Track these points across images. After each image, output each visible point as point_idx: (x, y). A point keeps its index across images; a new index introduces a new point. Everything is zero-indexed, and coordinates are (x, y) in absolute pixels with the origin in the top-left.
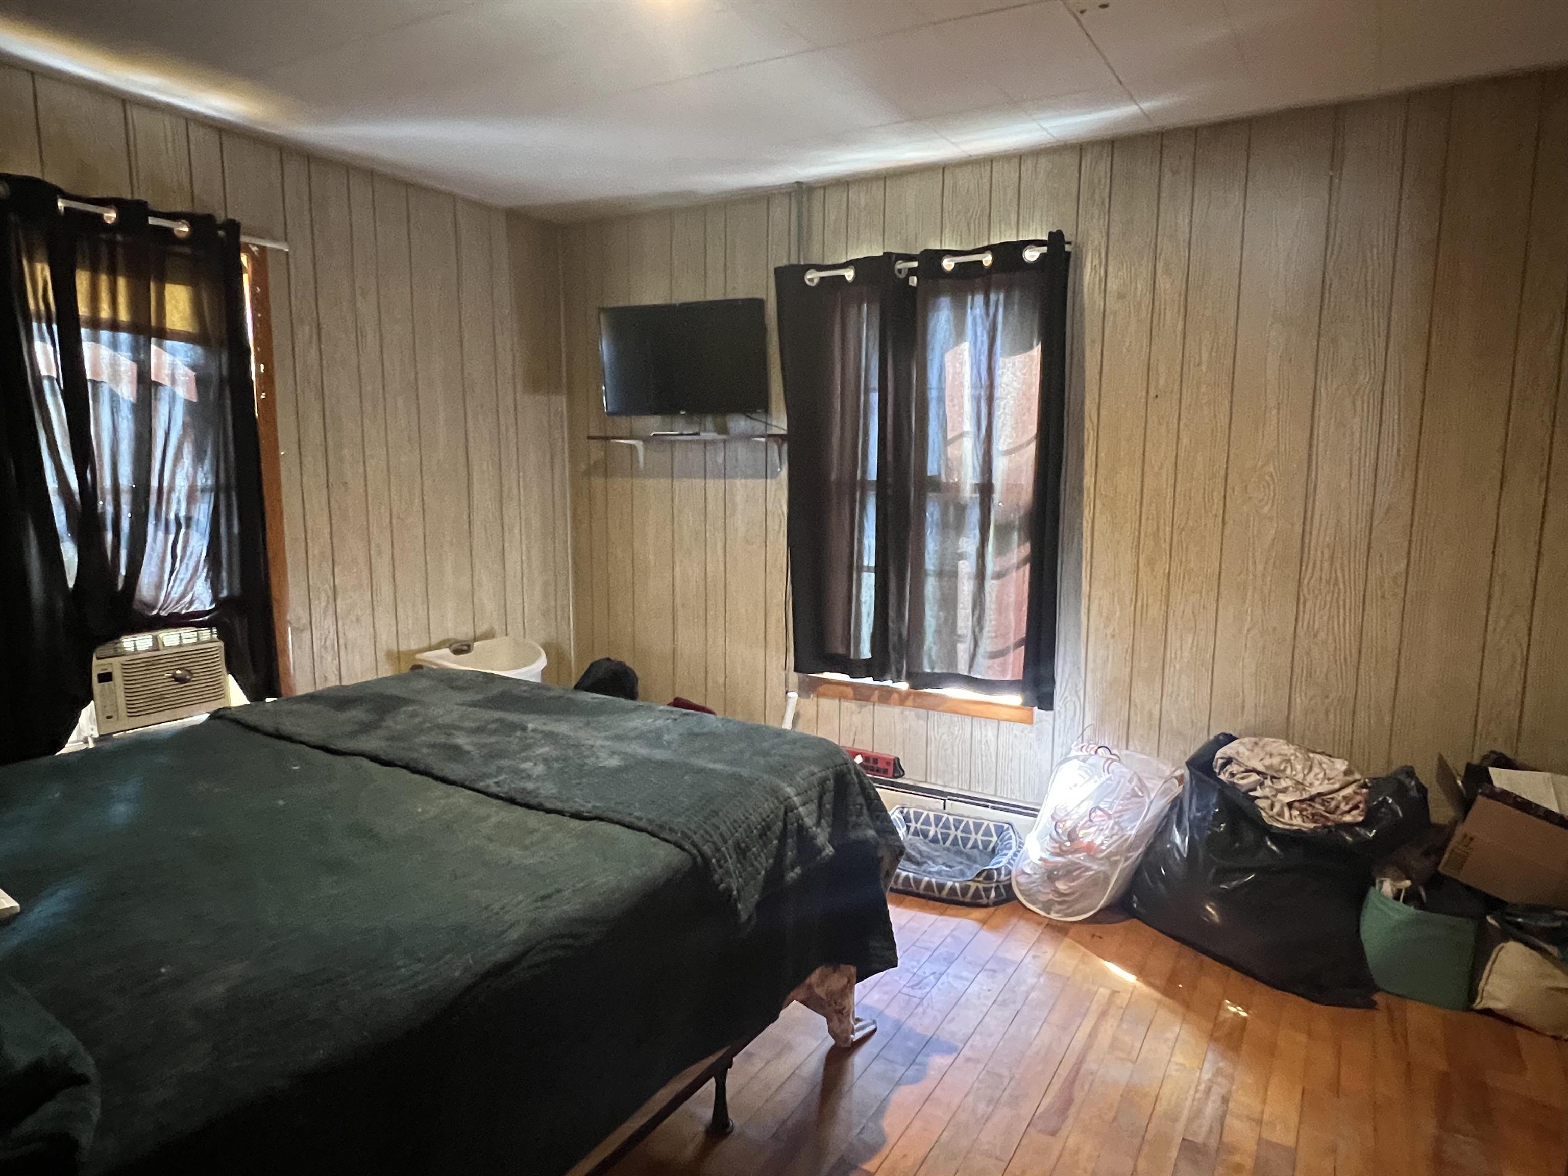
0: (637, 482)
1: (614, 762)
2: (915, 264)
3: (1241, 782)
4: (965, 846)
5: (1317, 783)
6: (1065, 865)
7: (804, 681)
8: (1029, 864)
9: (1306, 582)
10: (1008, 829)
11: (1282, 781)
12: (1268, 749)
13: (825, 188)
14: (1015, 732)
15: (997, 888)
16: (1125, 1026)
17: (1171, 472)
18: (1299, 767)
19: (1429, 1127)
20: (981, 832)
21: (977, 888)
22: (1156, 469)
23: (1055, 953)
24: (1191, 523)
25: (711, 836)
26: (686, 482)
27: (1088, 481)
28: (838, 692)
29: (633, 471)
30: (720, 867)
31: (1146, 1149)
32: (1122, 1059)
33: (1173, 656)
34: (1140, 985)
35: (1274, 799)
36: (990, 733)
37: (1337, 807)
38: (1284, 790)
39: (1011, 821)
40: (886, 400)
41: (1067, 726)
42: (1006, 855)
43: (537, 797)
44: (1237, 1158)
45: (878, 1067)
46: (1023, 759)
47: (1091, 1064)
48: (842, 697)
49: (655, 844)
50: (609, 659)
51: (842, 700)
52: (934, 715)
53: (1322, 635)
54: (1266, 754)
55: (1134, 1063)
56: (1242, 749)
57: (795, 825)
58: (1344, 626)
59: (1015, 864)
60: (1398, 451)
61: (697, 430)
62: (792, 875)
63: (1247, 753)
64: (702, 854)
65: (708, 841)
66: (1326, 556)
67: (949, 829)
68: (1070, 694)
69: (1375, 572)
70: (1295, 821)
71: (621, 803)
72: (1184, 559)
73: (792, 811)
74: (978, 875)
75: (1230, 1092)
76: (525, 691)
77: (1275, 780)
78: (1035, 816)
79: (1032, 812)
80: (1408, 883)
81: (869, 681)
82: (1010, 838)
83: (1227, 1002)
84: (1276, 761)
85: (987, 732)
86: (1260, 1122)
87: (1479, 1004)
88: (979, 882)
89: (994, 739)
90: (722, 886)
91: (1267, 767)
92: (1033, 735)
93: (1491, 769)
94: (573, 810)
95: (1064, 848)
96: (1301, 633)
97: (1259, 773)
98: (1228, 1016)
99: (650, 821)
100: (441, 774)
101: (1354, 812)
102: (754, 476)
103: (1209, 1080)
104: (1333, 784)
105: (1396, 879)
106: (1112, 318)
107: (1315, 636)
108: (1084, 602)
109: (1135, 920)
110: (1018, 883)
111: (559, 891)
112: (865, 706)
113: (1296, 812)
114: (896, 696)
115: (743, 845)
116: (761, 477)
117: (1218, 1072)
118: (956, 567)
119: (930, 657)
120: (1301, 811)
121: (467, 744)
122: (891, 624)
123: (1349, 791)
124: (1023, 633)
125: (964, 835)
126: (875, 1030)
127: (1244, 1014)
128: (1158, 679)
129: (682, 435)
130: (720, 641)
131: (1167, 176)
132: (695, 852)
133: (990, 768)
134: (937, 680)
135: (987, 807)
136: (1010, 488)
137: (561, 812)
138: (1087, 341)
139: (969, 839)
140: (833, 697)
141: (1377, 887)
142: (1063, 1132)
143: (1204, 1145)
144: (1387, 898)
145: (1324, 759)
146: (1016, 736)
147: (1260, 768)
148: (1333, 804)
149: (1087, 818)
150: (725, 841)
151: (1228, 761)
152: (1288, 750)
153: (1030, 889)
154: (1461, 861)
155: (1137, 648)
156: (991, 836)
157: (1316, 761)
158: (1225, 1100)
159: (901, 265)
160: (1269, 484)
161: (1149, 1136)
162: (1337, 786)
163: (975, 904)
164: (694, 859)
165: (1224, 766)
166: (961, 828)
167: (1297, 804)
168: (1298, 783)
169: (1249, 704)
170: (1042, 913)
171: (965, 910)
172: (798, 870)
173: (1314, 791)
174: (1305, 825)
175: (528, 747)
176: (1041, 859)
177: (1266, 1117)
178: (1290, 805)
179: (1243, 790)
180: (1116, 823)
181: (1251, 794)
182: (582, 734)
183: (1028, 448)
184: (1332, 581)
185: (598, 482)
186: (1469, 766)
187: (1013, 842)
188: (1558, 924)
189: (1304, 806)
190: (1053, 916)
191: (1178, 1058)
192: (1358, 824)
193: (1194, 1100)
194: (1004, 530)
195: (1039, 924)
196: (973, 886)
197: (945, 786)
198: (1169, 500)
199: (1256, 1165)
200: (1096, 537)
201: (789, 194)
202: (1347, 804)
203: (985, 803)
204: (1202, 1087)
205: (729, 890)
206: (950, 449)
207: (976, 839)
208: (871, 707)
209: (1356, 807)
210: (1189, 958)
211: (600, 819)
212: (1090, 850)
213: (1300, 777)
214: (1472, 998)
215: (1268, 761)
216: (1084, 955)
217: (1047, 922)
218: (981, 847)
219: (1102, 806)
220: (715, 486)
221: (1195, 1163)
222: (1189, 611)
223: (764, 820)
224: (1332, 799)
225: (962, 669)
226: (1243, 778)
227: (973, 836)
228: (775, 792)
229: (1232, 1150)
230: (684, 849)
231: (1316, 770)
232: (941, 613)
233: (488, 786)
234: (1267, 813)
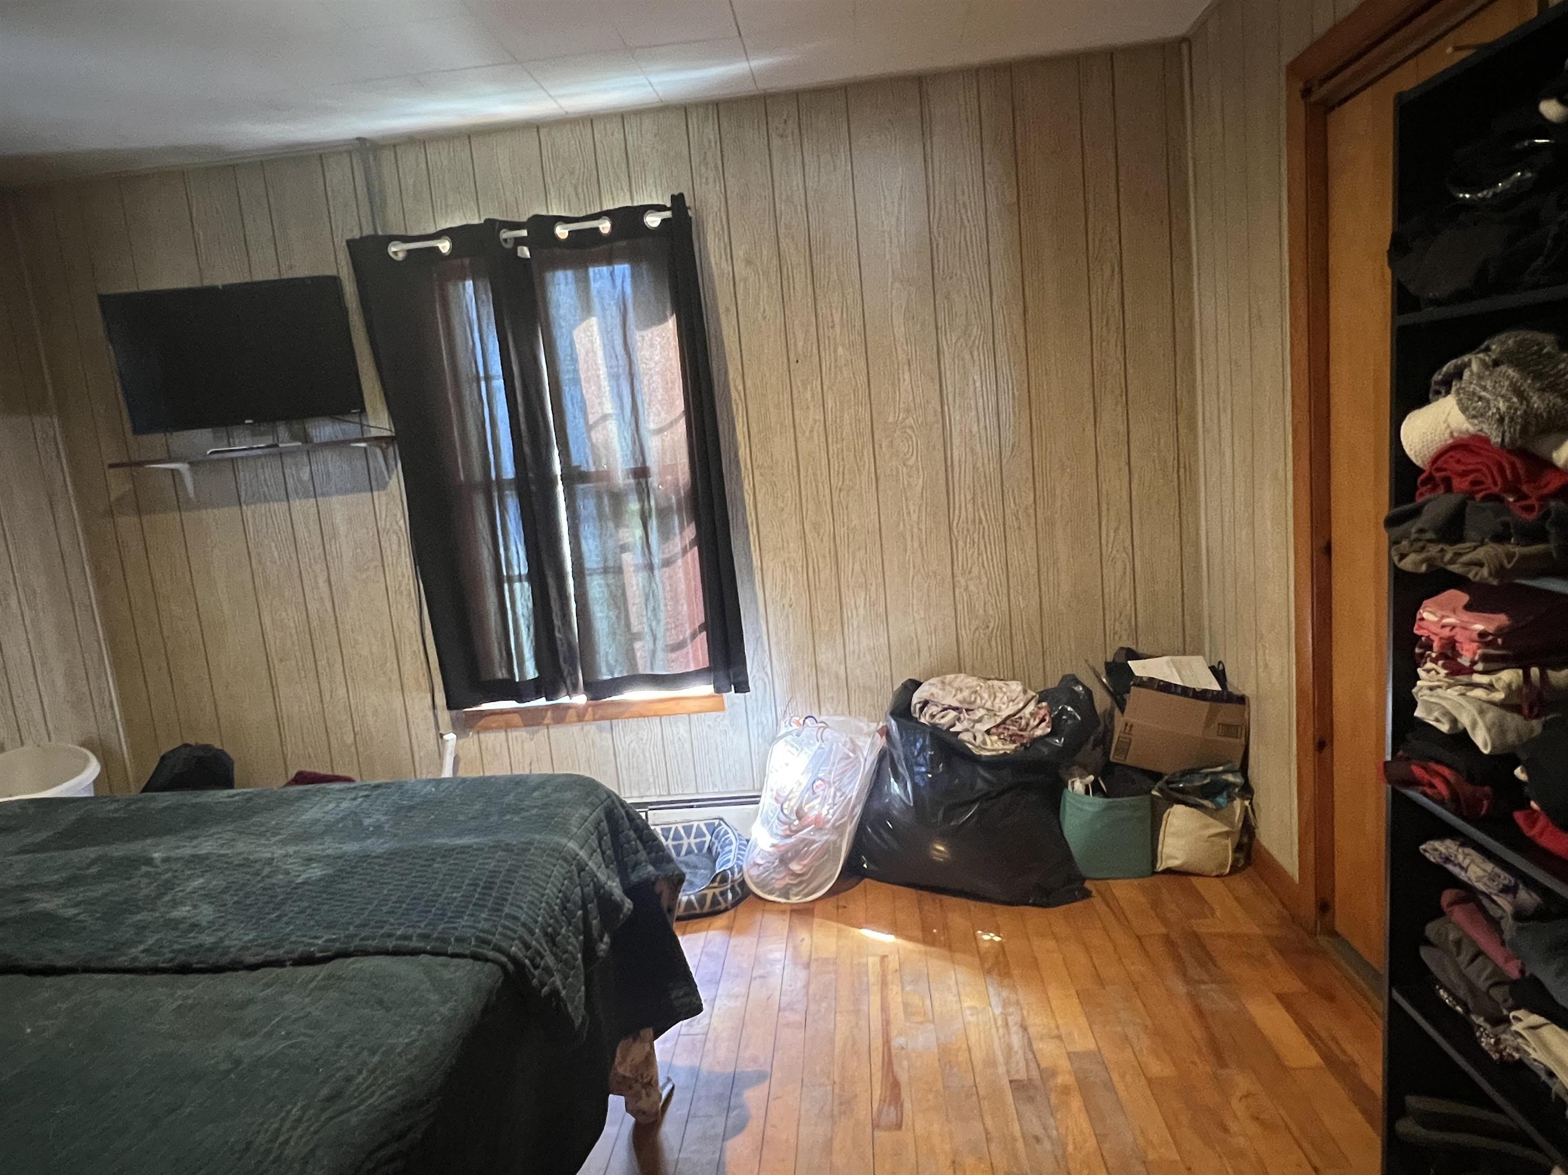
0: (189, 517)
1: (316, 872)
2: (524, 233)
3: (943, 721)
4: (678, 854)
5: (1003, 707)
6: (794, 845)
7: (458, 718)
8: (759, 854)
9: (955, 525)
10: (720, 825)
11: (977, 712)
12: (956, 684)
13: (394, 146)
14: (707, 723)
15: (733, 889)
16: (908, 988)
17: (822, 434)
18: (986, 696)
19: (1180, 988)
20: (693, 835)
21: (714, 894)
22: (807, 434)
23: (811, 937)
24: (847, 482)
25: (515, 932)
26: (262, 508)
27: (743, 452)
28: (503, 721)
29: (181, 504)
30: (536, 967)
31: (985, 1104)
32: (922, 1023)
33: (850, 615)
34: (900, 942)
35: (973, 730)
36: (682, 729)
37: (1028, 724)
38: (980, 720)
39: (722, 816)
40: (513, 386)
41: (760, 705)
42: (730, 851)
43: (224, 954)
44: (1060, 1080)
45: (694, 1129)
46: (720, 749)
47: (898, 1041)
48: (508, 727)
49: (445, 966)
50: (186, 745)
51: (509, 730)
52: (619, 724)
53: (975, 570)
54: (957, 690)
55: (933, 1022)
56: (934, 690)
57: (592, 884)
58: (992, 560)
59: (744, 859)
60: (1013, 394)
61: (270, 442)
62: (603, 946)
63: (941, 693)
64: (513, 959)
65: (513, 939)
66: (969, 497)
67: (681, 838)
68: (758, 671)
69: (1011, 505)
70: (995, 746)
71: (364, 925)
72: (845, 520)
73: (583, 870)
74: (713, 881)
75: (1023, 1019)
76: (116, 810)
77: (970, 713)
78: (757, 803)
79: (754, 800)
80: (1092, 778)
81: (542, 702)
82: (726, 833)
83: (979, 932)
84: (966, 693)
85: (679, 729)
86: (1059, 1037)
87: (1160, 867)
88: (715, 887)
89: (686, 735)
90: (545, 990)
91: (960, 702)
92: (726, 722)
93: (1129, 662)
94: (295, 955)
95: (794, 828)
96: (958, 572)
97: (955, 709)
98: (987, 945)
99: (425, 937)
100: (36, 964)
101: (1043, 724)
102: (355, 490)
103: (1002, 1013)
104: (1018, 704)
105: (1082, 777)
106: (742, 285)
107: (970, 572)
108: (758, 577)
109: (867, 880)
110: (750, 877)
111: (349, 1080)
112: (537, 732)
113: (995, 738)
114: (572, 712)
115: (550, 930)
116: (365, 491)
117: (1006, 1004)
118: (620, 560)
119: (607, 662)
120: (999, 735)
121: (65, 906)
122: (557, 635)
123: (1031, 707)
124: (701, 619)
125: (676, 843)
126: (673, 1088)
127: (997, 939)
128: (839, 639)
129: (252, 449)
130: (342, 691)
131: (776, 142)
132: (504, 959)
133: (687, 766)
134: (617, 685)
135: (692, 807)
136: (664, 470)
137: (278, 963)
138: (721, 309)
139: (681, 846)
140: (499, 728)
141: (1070, 788)
142: (907, 1121)
143: (1030, 1080)
144: (1080, 796)
145: (1001, 683)
146: (709, 726)
147: (955, 704)
148: (1023, 722)
149: (810, 792)
150: (532, 933)
151: (925, 703)
152: (972, 681)
153: (763, 880)
154: (1124, 748)
155: (815, 613)
156: (704, 836)
157: (997, 688)
158: (1024, 1028)
159: (506, 234)
160: (911, 438)
161: (982, 1092)
162: (1021, 705)
163: (715, 912)
164: (503, 966)
165: (922, 709)
166: (671, 836)
167: (994, 730)
168: (988, 710)
169: (924, 648)
170: (783, 900)
171: (705, 922)
172: (606, 939)
173: (1005, 714)
174: (1006, 747)
175: (168, 886)
176: (773, 846)
177: (1063, 1031)
178: (988, 732)
179: (945, 728)
180: (838, 789)
181: (951, 730)
182: (241, 846)
183: (679, 425)
184: (977, 520)
185: (127, 522)
186: (1107, 664)
187: (731, 835)
188: (1207, 781)
189: (1000, 730)
190: (794, 900)
191: (967, 1003)
192: (1048, 735)
193: (1000, 1038)
194: (664, 514)
195: (783, 912)
196: (710, 893)
197: (642, 797)
198: (824, 462)
199: (1077, 1079)
200: (759, 509)
201: (349, 153)
202: (1035, 720)
203: (689, 804)
204: (1000, 1022)
205: (555, 992)
206: (593, 435)
207: (689, 844)
208: (546, 730)
209: (1043, 720)
210: (932, 903)
211: (345, 954)
212: (819, 825)
213: (988, 705)
214: (1154, 864)
215: (960, 696)
216: (839, 930)
217: (789, 908)
218: (696, 851)
219: (820, 775)
220: (302, 507)
221: (1031, 1099)
222: (857, 568)
223: (560, 891)
224: (1021, 718)
225: (643, 669)
226: (943, 717)
227: (685, 842)
228: (558, 852)
229: (1054, 1074)
230: (486, 960)
231: (1000, 695)
232: (611, 613)
233: (135, 959)
234: (972, 744)
